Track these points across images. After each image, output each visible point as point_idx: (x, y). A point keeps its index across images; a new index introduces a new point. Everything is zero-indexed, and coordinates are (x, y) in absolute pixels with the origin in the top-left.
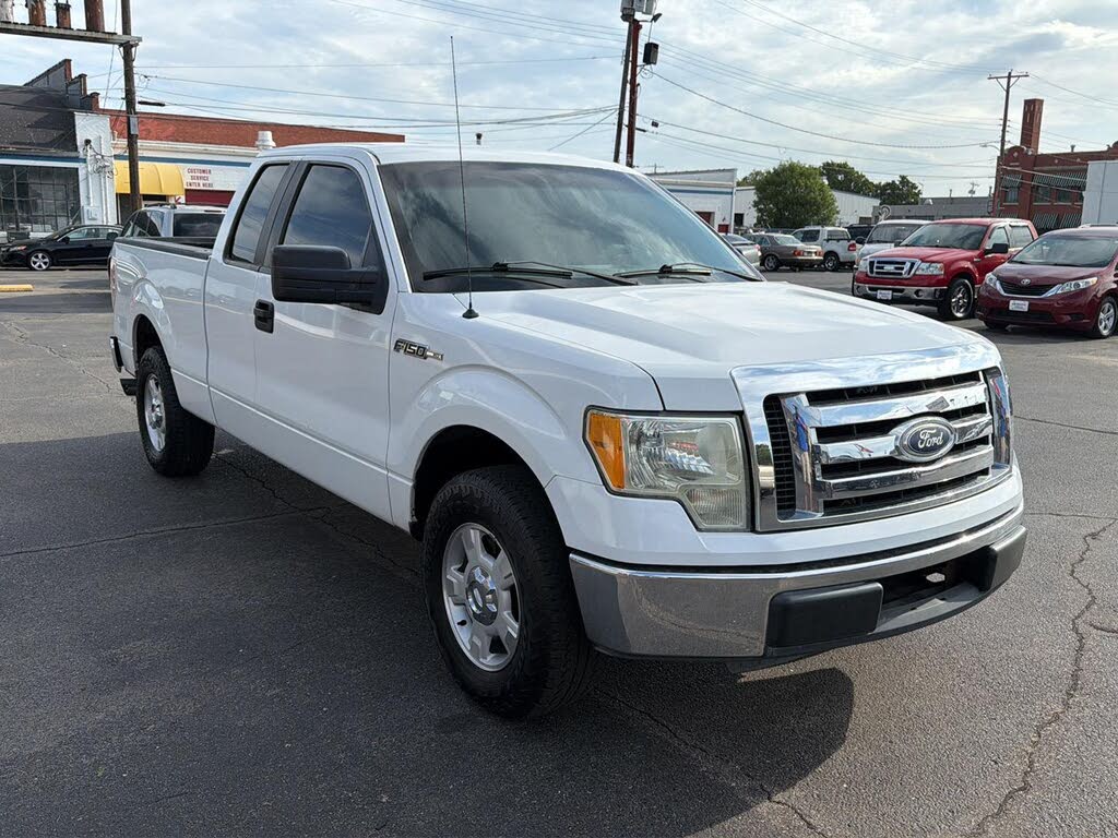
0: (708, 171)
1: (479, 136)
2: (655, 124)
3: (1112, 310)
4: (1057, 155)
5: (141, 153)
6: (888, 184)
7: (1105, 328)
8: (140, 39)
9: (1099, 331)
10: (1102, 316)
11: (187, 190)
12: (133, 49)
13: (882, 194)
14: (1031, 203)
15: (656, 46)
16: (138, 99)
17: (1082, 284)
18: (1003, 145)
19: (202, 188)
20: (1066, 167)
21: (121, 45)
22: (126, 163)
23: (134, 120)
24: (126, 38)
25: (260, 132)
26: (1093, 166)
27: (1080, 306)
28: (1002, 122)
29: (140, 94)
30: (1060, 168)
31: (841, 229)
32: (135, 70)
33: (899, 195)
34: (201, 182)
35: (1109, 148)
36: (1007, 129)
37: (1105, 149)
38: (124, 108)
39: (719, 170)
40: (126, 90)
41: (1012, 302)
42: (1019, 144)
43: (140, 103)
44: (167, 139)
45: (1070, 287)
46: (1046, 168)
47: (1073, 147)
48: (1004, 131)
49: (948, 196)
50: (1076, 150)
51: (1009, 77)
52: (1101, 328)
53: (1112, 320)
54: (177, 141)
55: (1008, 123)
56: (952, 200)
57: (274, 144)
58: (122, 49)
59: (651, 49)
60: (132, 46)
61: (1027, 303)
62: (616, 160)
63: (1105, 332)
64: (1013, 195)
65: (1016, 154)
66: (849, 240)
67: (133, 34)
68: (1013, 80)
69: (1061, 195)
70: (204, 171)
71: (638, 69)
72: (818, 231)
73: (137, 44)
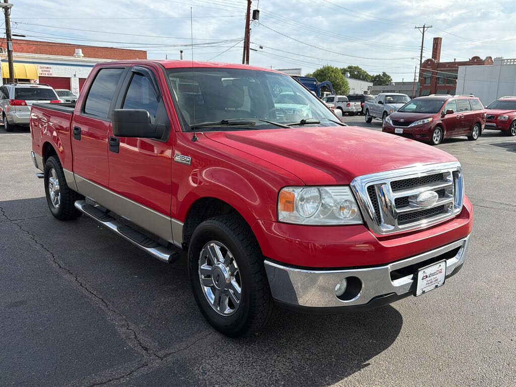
0: (289, 70)
1: (181, 52)
2: (261, 48)
3: (440, 133)
4: (448, 63)
5: (14, 59)
6: (377, 76)
7: (437, 140)
8: (12, 5)
9: (433, 142)
10: (435, 135)
11: (39, 77)
12: (9, 10)
13: (374, 80)
14: (436, 85)
15: (258, 11)
16: (12, 33)
17: (426, 121)
18: (421, 58)
19: (47, 76)
20: (451, 69)
21: (3, 8)
22: (7, 64)
23: (10, 44)
24: (6, 4)
25: (76, 50)
26: (461, 68)
27: (425, 131)
28: (421, 48)
29: (13, 32)
30: (448, 69)
31: (344, 97)
32: (10, 20)
33: (381, 81)
34: (47, 73)
35: (470, 60)
36: (423, 51)
37: (468, 60)
38: (6, 37)
39: (294, 69)
40: (6, 29)
41: (396, 129)
42: (431, 58)
43: (13, 35)
44: (32, 52)
45: (420, 123)
46: (442, 69)
47: (455, 59)
48: (422, 52)
49: (402, 81)
50: (456, 61)
51: (424, 27)
52: (434, 140)
53: (440, 136)
54: (37, 53)
55: (423, 49)
56: (404, 83)
57: (83, 55)
58: (4, 9)
59: (256, 12)
60: (8, 8)
61: (402, 130)
62: (243, 63)
63: (436, 142)
64: (428, 81)
65: (429, 63)
66: (347, 102)
67: (9, 3)
68: (425, 29)
69: (449, 81)
70: (48, 68)
71: (250, 22)
72: (334, 98)
73: (11, 7)
